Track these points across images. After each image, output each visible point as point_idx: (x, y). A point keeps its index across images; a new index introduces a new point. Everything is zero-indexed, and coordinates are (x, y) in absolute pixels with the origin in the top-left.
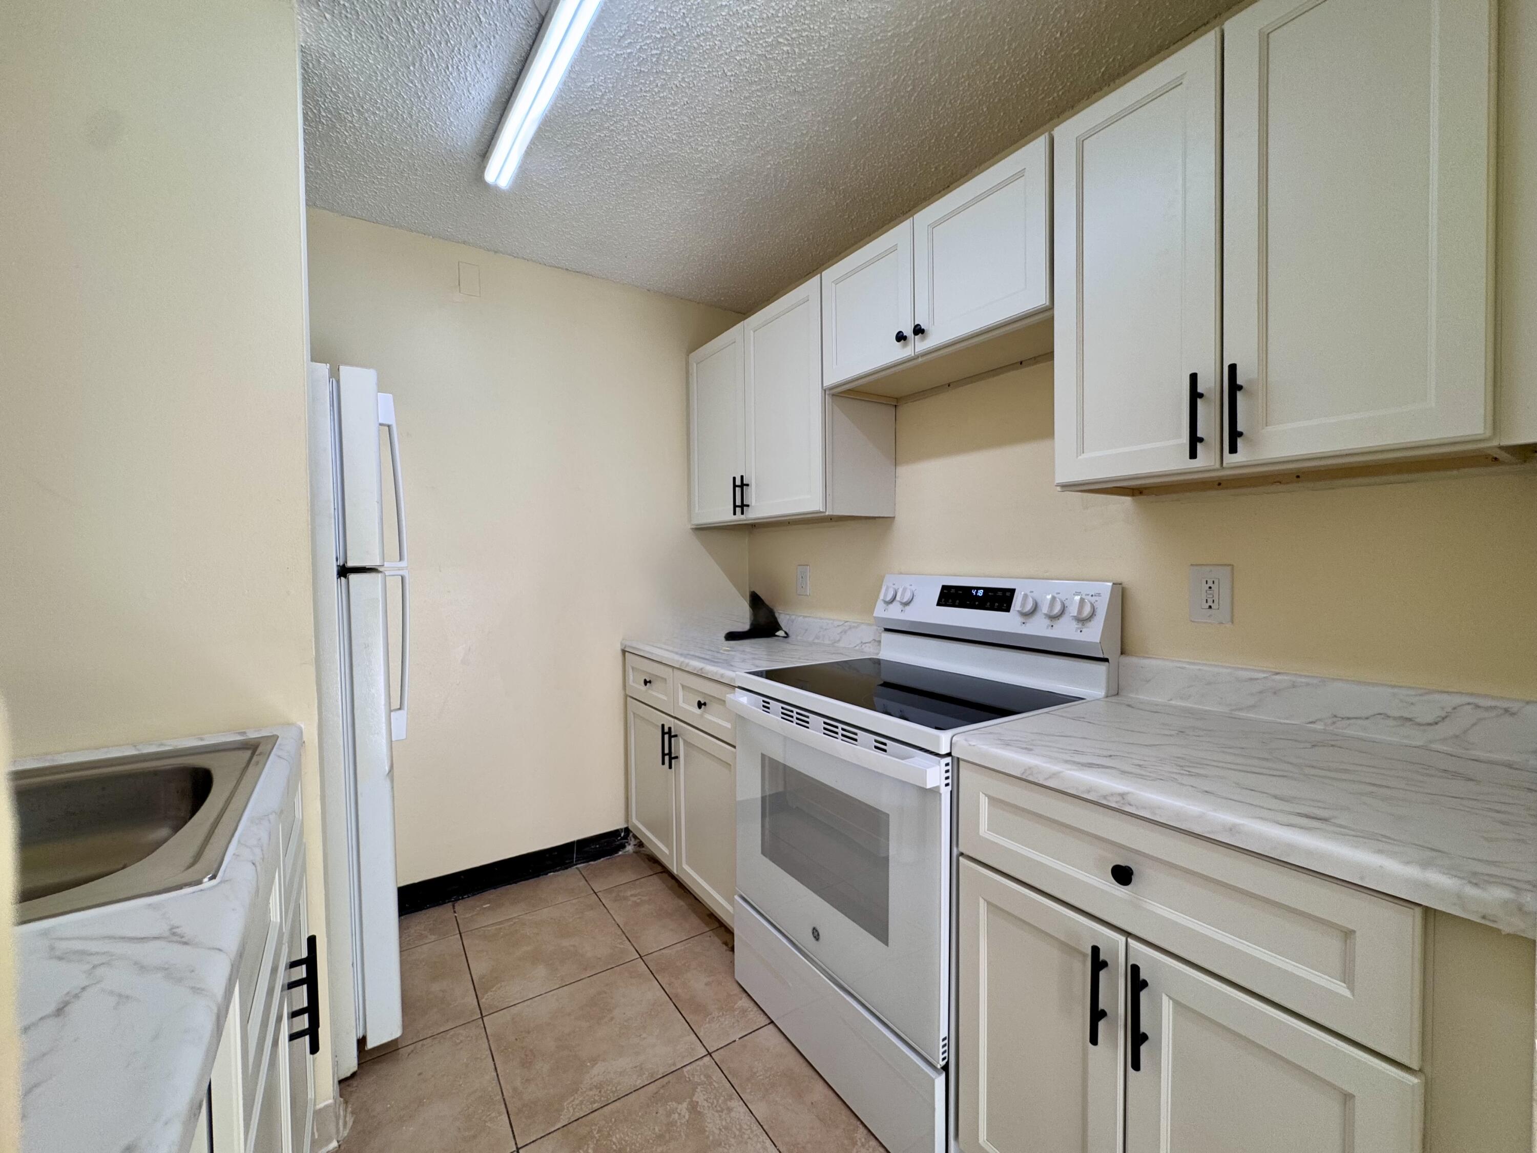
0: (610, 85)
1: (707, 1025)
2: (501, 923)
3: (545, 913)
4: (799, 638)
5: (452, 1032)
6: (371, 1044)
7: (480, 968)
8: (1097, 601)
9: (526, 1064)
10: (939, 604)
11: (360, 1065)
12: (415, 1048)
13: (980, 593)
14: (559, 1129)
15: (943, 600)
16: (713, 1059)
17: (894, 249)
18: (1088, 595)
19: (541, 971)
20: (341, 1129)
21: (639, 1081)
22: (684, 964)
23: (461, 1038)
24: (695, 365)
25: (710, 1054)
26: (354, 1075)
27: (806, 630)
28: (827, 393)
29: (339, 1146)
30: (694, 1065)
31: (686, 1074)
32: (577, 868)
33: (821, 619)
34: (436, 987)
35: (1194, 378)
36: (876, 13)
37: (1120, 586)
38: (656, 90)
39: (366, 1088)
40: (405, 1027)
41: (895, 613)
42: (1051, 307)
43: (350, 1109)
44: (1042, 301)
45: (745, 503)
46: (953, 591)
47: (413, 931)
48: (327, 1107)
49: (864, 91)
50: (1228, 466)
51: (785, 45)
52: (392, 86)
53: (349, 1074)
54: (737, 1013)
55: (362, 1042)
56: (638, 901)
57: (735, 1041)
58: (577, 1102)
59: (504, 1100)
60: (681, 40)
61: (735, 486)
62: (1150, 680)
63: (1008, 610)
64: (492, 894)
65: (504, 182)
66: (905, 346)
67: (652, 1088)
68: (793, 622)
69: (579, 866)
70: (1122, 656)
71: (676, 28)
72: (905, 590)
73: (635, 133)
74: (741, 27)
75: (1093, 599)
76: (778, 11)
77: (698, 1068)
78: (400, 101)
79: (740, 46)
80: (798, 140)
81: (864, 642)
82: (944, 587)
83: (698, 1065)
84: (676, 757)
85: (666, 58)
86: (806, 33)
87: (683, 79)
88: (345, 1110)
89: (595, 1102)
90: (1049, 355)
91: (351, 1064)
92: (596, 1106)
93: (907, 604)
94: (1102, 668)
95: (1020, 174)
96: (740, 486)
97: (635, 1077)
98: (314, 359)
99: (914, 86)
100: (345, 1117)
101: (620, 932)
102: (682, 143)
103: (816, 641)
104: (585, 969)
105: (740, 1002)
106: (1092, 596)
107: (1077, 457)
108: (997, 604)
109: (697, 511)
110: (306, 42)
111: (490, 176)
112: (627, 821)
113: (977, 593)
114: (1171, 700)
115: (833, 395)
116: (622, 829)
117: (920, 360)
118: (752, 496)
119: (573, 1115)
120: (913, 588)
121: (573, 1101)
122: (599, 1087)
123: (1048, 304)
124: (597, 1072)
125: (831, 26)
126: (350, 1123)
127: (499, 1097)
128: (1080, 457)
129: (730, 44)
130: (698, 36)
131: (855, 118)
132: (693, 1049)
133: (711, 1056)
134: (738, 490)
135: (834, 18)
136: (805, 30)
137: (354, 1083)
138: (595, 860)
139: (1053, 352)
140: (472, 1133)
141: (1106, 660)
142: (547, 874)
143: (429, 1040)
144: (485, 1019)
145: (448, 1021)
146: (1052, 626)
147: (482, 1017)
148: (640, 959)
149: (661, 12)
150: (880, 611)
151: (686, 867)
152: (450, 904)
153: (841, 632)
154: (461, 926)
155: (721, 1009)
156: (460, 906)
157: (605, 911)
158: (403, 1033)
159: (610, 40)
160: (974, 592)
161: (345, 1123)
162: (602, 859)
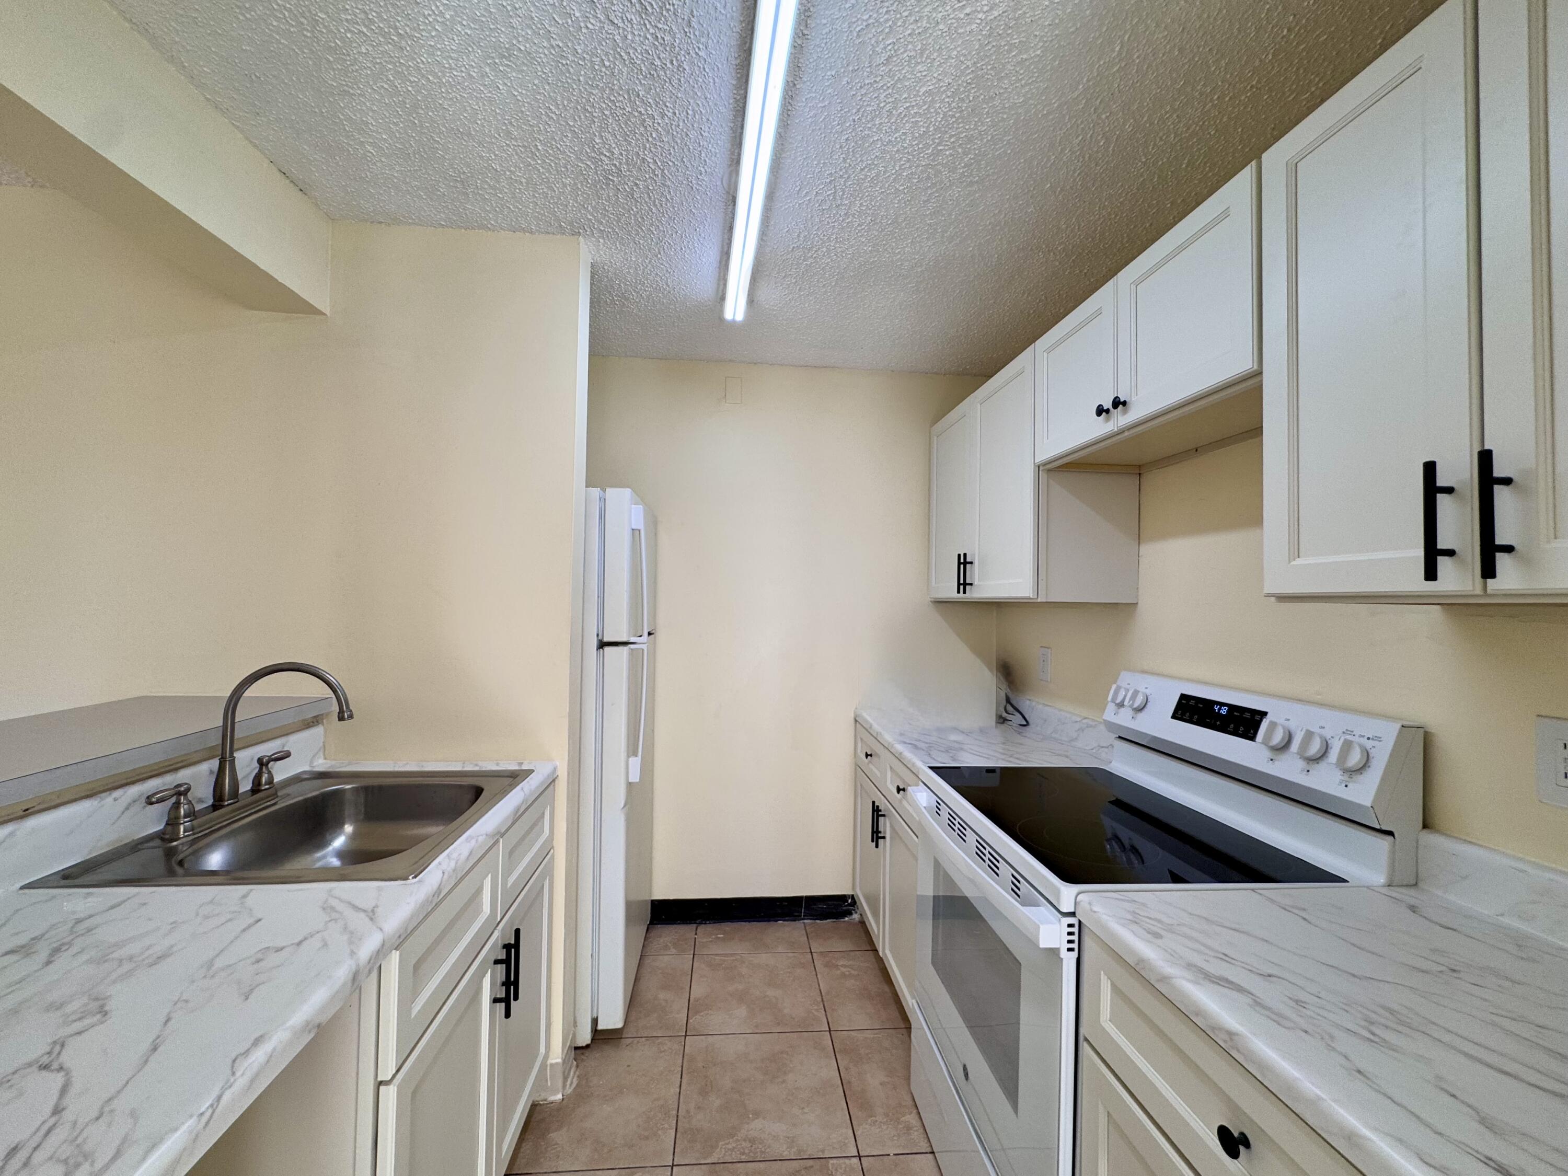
0: (802, 226)
1: (867, 1126)
2: (726, 955)
3: (764, 958)
4: (1039, 728)
5: (660, 1040)
6: (600, 1027)
7: (698, 991)
8: (1374, 747)
9: (703, 1092)
10: (1174, 716)
11: (593, 1040)
12: (632, 1043)
13: (1224, 711)
14: (708, 1164)
15: (1180, 712)
16: (861, 1164)
17: (1099, 313)
18: (1364, 736)
19: (742, 1012)
20: (568, 1086)
21: (786, 1153)
22: (867, 1054)
23: (666, 1048)
24: (935, 438)
25: (860, 1157)
26: (588, 1046)
27: (1046, 721)
28: (1041, 468)
29: (563, 1099)
30: (841, 1161)
31: (830, 1165)
32: (804, 923)
33: (1060, 710)
34: (662, 995)
35: (1430, 469)
36: (1033, 93)
37: (1422, 730)
38: (841, 219)
39: (593, 1060)
40: (626, 1021)
41: (1125, 719)
42: (1259, 373)
43: (577, 1073)
44: (1246, 364)
45: (967, 582)
46: (1192, 702)
47: (662, 941)
48: (557, 1064)
49: (1048, 160)
50: (1492, 592)
51: (947, 150)
52: (650, 271)
53: (584, 1045)
54: (901, 1126)
55: (595, 1021)
56: (847, 973)
57: (889, 1155)
58: (730, 1146)
59: (677, 1116)
60: (849, 177)
61: (959, 563)
62: (1467, 876)
63: (1252, 738)
64: (728, 927)
65: (740, 317)
66: (1107, 420)
67: (795, 1164)
68: (1033, 709)
69: (805, 921)
70: (1425, 831)
71: (841, 170)
72: (1136, 692)
73: (835, 255)
74: (898, 150)
75: (1369, 744)
76: (928, 127)
77: (843, 1166)
78: (658, 279)
79: (903, 164)
80: (993, 220)
81: (1102, 745)
82: (1183, 697)
83: (845, 1163)
84: (884, 838)
85: (841, 194)
86: (964, 134)
87: (861, 204)
88: (575, 1073)
89: (743, 1154)
90: (1256, 431)
91: (585, 1037)
92: (744, 1158)
93: (1140, 709)
94: (1384, 843)
95: (1225, 214)
96: (964, 563)
97: (785, 1147)
98: (588, 485)
99: (1106, 138)
100: (573, 1078)
101: (819, 999)
102: (878, 251)
103: (1054, 735)
104: (779, 1024)
105: (909, 1116)
106: (1369, 739)
107: (1290, 562)
108: (1242, 729)
109: (934, 583)
110: (593, 259)
111: (728, 315)
112: (854, 888)
113: (1220, 709)
114: (1502, 915)
115: (1049, 470)
116: (849, 895)
117: (1126, 434)
118: (974, 574)
119: (723, 1157)
120: (1148, 692)
121: (727, 1144)
122: (752, 1141)
123: (1256, 367)
124: (755, 1127)
125: (988, 120)
126: (574, 1085)
127: (675, 1112)
128: (1293, 563)
129: (893, 167)
130: (862, 170)
131: (1049, 185)
132: (845, 1144)
133: (860, 1160)
134: (962, 566)
135: (988, 113)
136: (962, 133)
137: (587, 1052)
138: (821, 920)
139: (1262, 427)
140: (646, 1134)
141: (1390, 833)
142: (776, 921)
143: (644, 1039)
144: (687, 1037)
145: (661, 1028)
146: (1308, 771)
147: (686, 1036)
148: (828, 1033)
149: (824, 163)
150: (1110, 714)
151: (888, 952)
152: (695, 926)
153: (1079, 730)
154: (696, 949)
155: (887, 1115)
156: (702, 929)
157: (814, 973)
158: (624, 1026)
159: (790, 195)
160: (1216, 709)
161: (572, 1083)
162: (828, 920)
